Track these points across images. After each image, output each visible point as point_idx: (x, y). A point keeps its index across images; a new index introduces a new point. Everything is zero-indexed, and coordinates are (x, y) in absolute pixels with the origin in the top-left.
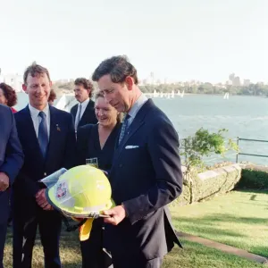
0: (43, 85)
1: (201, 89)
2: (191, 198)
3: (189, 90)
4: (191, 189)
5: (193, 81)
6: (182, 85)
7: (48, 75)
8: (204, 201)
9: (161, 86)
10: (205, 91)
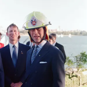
0: (15, 31)
1: (81, 33)
2: (80, 83)
3: (76, 34)
4: (79, 79)
5: (77, 30)
6: (73, 32)
7: (18, 28)
8: (85, 85)
9: (63, 32)
10: (83, 34)
